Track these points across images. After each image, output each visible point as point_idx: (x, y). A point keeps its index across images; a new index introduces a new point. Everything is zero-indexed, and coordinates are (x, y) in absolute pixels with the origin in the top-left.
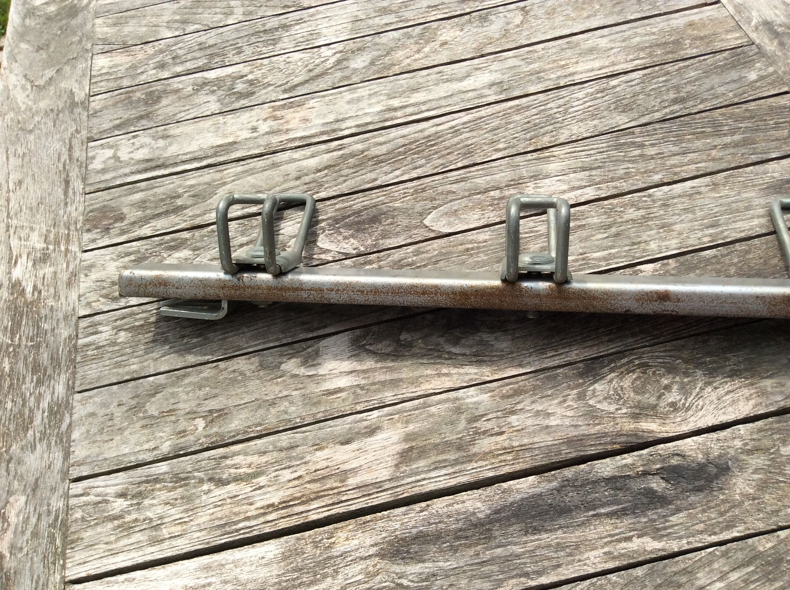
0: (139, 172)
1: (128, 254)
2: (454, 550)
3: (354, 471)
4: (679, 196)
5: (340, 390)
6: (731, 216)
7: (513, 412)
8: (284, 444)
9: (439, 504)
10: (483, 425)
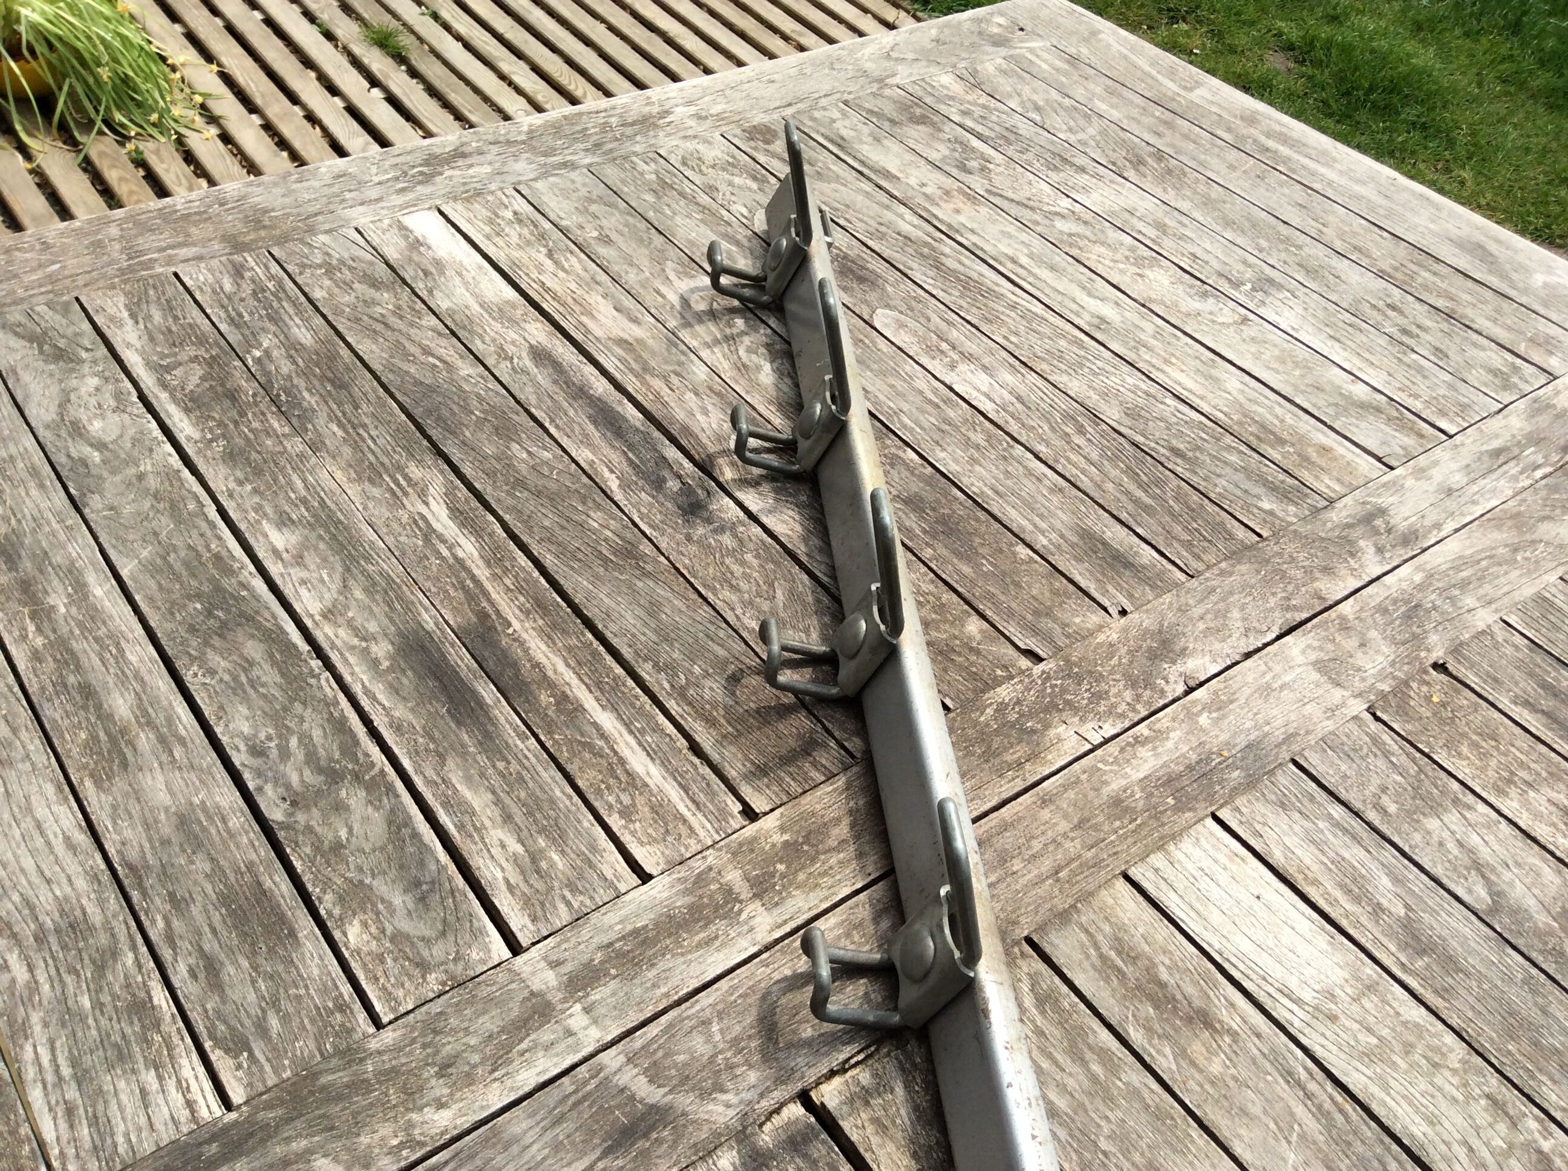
0: (826, 138)
1: (733, 157)
2: (555, 382)
3: (593, 317)
4: (1025, 467)
5: (663, 296)
6: (1021, 505)
7: (697, 394)
8: (598, 278)
9: (589, 369)
10: (675, 380)
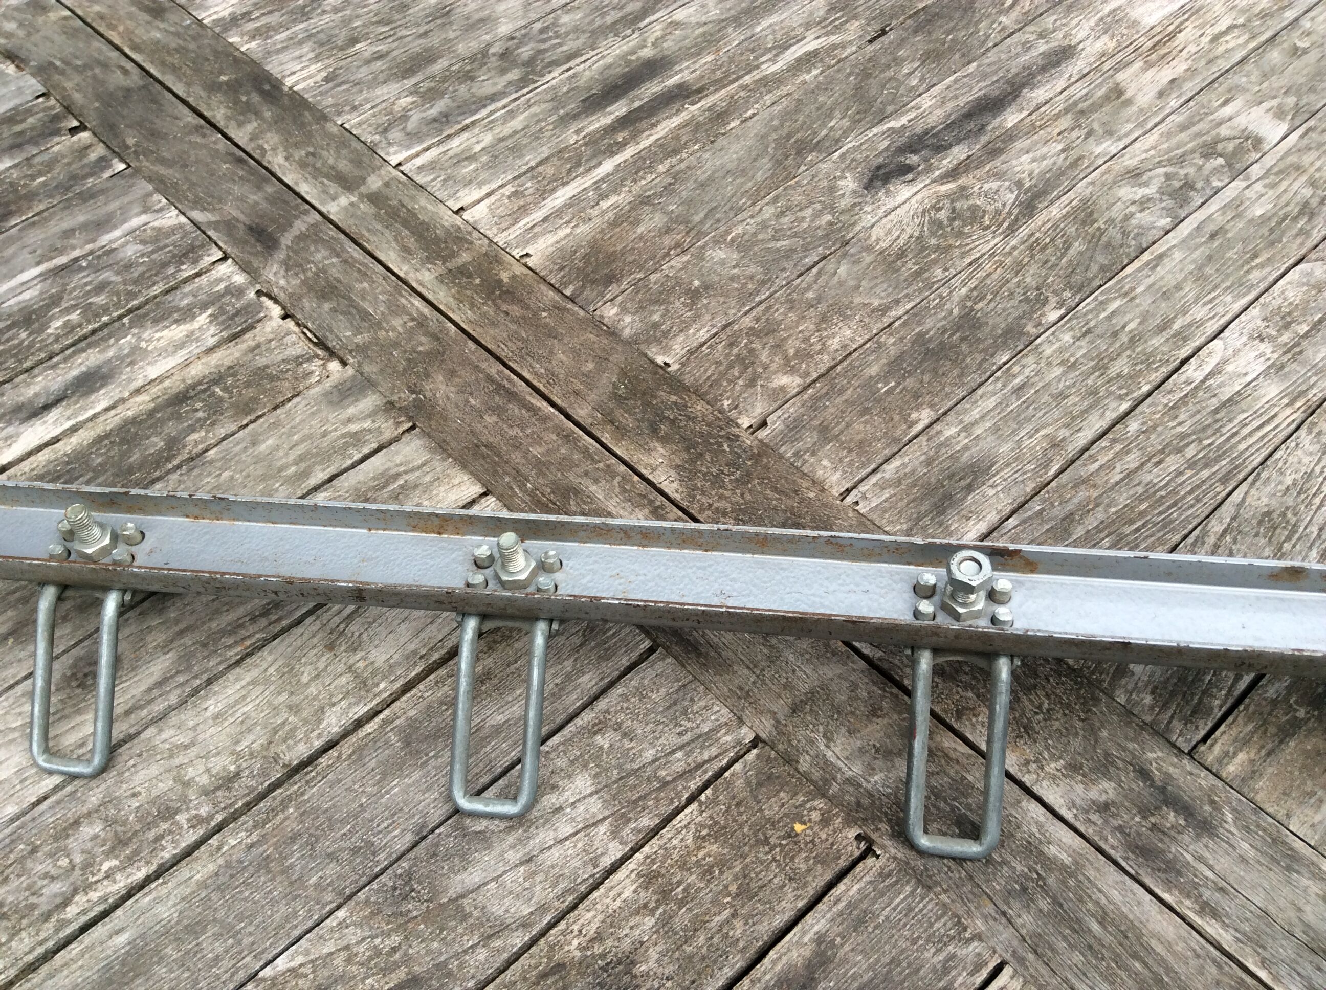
4: (1086, 411)
6: (1009, 409)
